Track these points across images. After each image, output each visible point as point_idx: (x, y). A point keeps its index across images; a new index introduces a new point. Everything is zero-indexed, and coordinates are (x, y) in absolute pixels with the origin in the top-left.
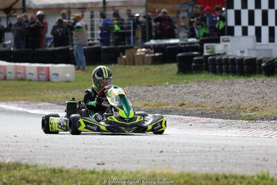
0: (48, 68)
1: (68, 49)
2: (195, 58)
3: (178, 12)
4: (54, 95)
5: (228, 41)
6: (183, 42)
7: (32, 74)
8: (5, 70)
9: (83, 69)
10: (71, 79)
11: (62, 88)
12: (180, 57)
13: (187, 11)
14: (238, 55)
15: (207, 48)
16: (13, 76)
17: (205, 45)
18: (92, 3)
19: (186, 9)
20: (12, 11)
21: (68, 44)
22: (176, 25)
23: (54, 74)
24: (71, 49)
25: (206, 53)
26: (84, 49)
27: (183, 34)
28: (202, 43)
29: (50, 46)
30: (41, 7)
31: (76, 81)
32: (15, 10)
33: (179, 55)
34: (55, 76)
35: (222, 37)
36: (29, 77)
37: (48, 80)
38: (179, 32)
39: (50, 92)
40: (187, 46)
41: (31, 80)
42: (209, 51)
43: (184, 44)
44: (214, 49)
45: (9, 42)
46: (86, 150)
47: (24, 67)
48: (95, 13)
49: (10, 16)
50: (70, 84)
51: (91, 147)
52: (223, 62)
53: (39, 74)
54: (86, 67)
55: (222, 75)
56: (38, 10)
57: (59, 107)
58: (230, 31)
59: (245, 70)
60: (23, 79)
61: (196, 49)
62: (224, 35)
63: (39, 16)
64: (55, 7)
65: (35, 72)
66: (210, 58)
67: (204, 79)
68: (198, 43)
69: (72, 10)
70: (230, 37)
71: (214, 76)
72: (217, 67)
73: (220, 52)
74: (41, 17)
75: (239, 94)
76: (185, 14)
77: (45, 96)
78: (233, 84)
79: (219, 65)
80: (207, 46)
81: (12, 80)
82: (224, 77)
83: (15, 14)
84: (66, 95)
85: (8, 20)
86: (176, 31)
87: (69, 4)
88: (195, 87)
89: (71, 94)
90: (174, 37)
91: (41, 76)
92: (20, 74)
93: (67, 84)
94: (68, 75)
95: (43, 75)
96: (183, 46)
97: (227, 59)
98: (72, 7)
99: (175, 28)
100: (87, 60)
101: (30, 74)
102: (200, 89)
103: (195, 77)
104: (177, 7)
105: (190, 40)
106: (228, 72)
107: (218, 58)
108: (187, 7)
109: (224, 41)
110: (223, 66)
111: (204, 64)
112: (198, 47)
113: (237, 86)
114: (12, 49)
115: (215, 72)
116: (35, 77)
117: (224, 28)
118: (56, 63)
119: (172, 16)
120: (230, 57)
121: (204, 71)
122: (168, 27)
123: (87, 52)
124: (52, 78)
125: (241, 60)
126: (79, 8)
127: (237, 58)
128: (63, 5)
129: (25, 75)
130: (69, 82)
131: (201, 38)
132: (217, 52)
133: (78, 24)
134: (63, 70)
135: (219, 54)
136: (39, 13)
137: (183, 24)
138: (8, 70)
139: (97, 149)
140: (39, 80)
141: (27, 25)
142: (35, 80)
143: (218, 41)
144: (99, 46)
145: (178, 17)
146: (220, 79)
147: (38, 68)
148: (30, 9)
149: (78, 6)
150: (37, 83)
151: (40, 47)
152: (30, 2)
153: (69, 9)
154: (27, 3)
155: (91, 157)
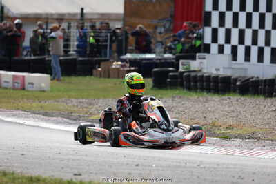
0: (24, 77)
1: (44, 58)
2: (171, 74)
3: (156, 27)
4: (29, 104)
5: (204, 58)
6: (159, 57)
7: (8, 82)
9: (58, 80)
10: (46, 89)
11: (36, 97)
12: (155, 72)
13: (164, 26)
14: (214, 72)
15: (183, 65)
17: (181, 61)
18: (69, 14)
19: (163, 24)
21: (44, 54)
22: (153, 41)
23: (29, 83)
24: (47, 59)
25: (181, 69)
26: (60, 60)
27: (159, 49)
28: (178, 59)
29: (26, 55)
30: (19, 16)
31: (51, 91)
33: (155, 70)
34: (30, 85)
35: (198, 55)
36: (4, 85)
37: (24, 89)
38: (156, 47)
39: (25, 101)
40: (163, 61)
41: (6, 88)
42: (185, 67)
43: (160, 59)
44: (189, 65)
46: (62, 160)
47: (1, 75)
48: (72, 25)
50: (45, 93)
51: (67, 157)
52: (198, 78)
53: (14, 83)
54: (61, 78)
55: (196, 92)
56: (16, 18)
57: (34, 115)
58: (207, 49)
59: (220, 88)
61: (171, 65)
62: (200, 52)
63: (17, 24)
64: (32, 16)
65: (10, 80)
66: (185, 74)
67: (179, 95)
68: (173, 59)
69: (49, 20)
70: (206, 54)
71: (188, 93)
72: (192, 83)
73: (196, 69)
74: (19, 26)
75: (213, 112)
76: (162, 30)
77: (20, 104)
78: (207, 101)
79: (194, 82)
80: (182, 63)
82: (199, 94)
84: (40, 104)
86: (152, 46)
87: (47, 14)
88: (169, 102)
89: (46, 104)
90: (150, 52)
91: (16, 84)
93: (42, 93)
94: (43, 85)
95: (18, 83)
96: (158, 61)
97: (202, 76)
98: (50, 17)
99: (151, 42)
100: (62, 71)
101: (5, 82)
102: (174, 104)
103: (170, 92)
104: (155, 22)
105: (167, 56)
106: (202, 89)
107: (193, 74)
108: (164, 22)
109: (199, 58)
110: (198, 83)
111: (179, 80)
112: (173, 63)
113: (212, 104)
115: (189, 88)
116: (10, 85)
118: (32, 73)
119: (149, 31)
120: (205, 75)
121: (179, 87)
122: (144, 43)
123: (62, 63)
124: (27, 87)
125: (216, 78)
126: (57, 19)
127: (212, 76)
128: (41, 14)
129: (1, 83)
130: (44, 91)
131: (178, 54)
132: (192, 69)
133: (53, 34)
134: (38, 80)
135: (194, 71)
136: (17, 21)
137: (159, 39)
139: (73, 160)
140: (14, 88)
141: (5, 34)
142: (10, 89)
143: (194, 58)
144: (75, 57)
145: (155, 32)
146: (194, 96)
147: (14, 76)
148: (8, 17)
149: (55, 17)
150: (11, 91)
151: (17, 55)
152: (9, 10)
153: (47, 18)
154: (5, 11)
155: (67, 167)
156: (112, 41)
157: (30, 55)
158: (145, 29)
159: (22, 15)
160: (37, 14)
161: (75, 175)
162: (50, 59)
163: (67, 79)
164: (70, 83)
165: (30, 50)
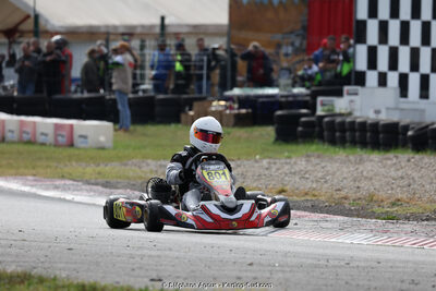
0: (71, 126)
2: (303, 119)
3: (279, 46)
4: (80, 169)
5: (356, 94)
6: (285, 93)
7: (46, 135)
8: (4, 127)
9: (126, 130)
10: (107, 145)
11: (92, 158)
12: (280, 116)
13: (292, 44)
14: (371, 116)
15: (323, 105)
16: (15, 136)
17: (320, 99)
18: (143, 26)
19: (290, 40)
20: (17, 35)
22: (275, 67)
23: (81, 136)
24: (108, 97)
25: (320, 112)
26: (129, 99)
27: (285, 80)
28: (314, 95)
29: (76, 92)
30: (62, 30)
31: (115, 148)
32: (23, 34)
33: (279, 113)
34: (82, 139)
35: (346, 88)
36: (41, 139)
37: (71, 144)
38: (279, 77)
39: (74, 163)
40: (290, 99)
41: (43, 144)
42: (326, 108)
43: (287, 96)
44: (333, 105)
45: (12, 82)
46: (132, 257)
47: (34, 123)
48: (147, 43)
49: (15, 42)
50: (106, 152)
51: (140, 252)
52: (347, 126)
53: (56, 135)
54: (132, 128)
55: (344, 148)
57: (88, 187)
58: (360, 79)
59: (381, 141)
60: (31, 142)
61: (304, 105)
62: (349, 84)
64: (84, 30)
65: (50, 131)
66: (326, 119)
67: (316, 153)
68: (307, 95)
69: (112, 37)
70: (359, 88)
71: (332, 149)
72: (338, 134)
73: (343, 111)
75: (371, 179)
76: (290, 50)
77: (66, 170)
78: (361, 161)
79: (340, 131)
80: (321, 101)
81: (13, 142)
82: (348, 151)
83: (21, 40)
84: (98, 169)
85: (10, 48)
86: (274, 76)
87: (107, 27)
88: (301, 164)
89: (107, 168)
90: (271, 84)
91: (60, 138)
92: (28, 133)
93: (101, 152)
94: (102, 139)
95: (62, 136)
96: (283, 99)
97: (353, 123)
98: (111, 31)
99: (272, 70)
100: (133, 116)
101: (42, 134)
102: (310, 168)
103: (302, 149)
104: (278, 37)
105: (297, 90)
106: (354, 143)
107: (339, 120)
108: (293, 38)
109: (349, 94)
110: (348, 134)
111: (317, 129)
112: (307, 101)
113: (368, 166)
114: (16, 94)
115: (333, 142)
116: (50, 139)
117: (349, 74)
118: (85, 119)
119: (269, 51)
120: (358, 120)
121: (316, 140)
122: (261, 71)
123: (133, 104)
124: (77, 141)
125: (375, 125)
126: (123, 34)
127: (369, 122)
128: (99, 27)
129: (34, 135)
130: (103, 148)
131: (313, 88)
132: (337, 111)
133: (118, 58)
134: (95, 130)
135: (341, 115)
137: (285, 65)
138: (8, 127)
139: (150, 256)
140: (57, 145)
141: (40, 58)
142: (50, 145)
143: (339, 94)
144: (152, 94)
145: (278, 54)
146: (341, 154)
147: (56, 125)
148: (47, 32)
149: (121, 30)
150: (53, 149)
151: (61, 92)
152: (47, 21)
153: (108, 34)
154: (42, 22)
155: (140, 268)
156: (210, 69)
157: (82, 92)
158: (262, 49)
159: (67, 28)
160: (91, 27)
161: (152, 280)
162: (113, 97)
163: (139, 128)
164: (144, 135)
165: (80, 83)
